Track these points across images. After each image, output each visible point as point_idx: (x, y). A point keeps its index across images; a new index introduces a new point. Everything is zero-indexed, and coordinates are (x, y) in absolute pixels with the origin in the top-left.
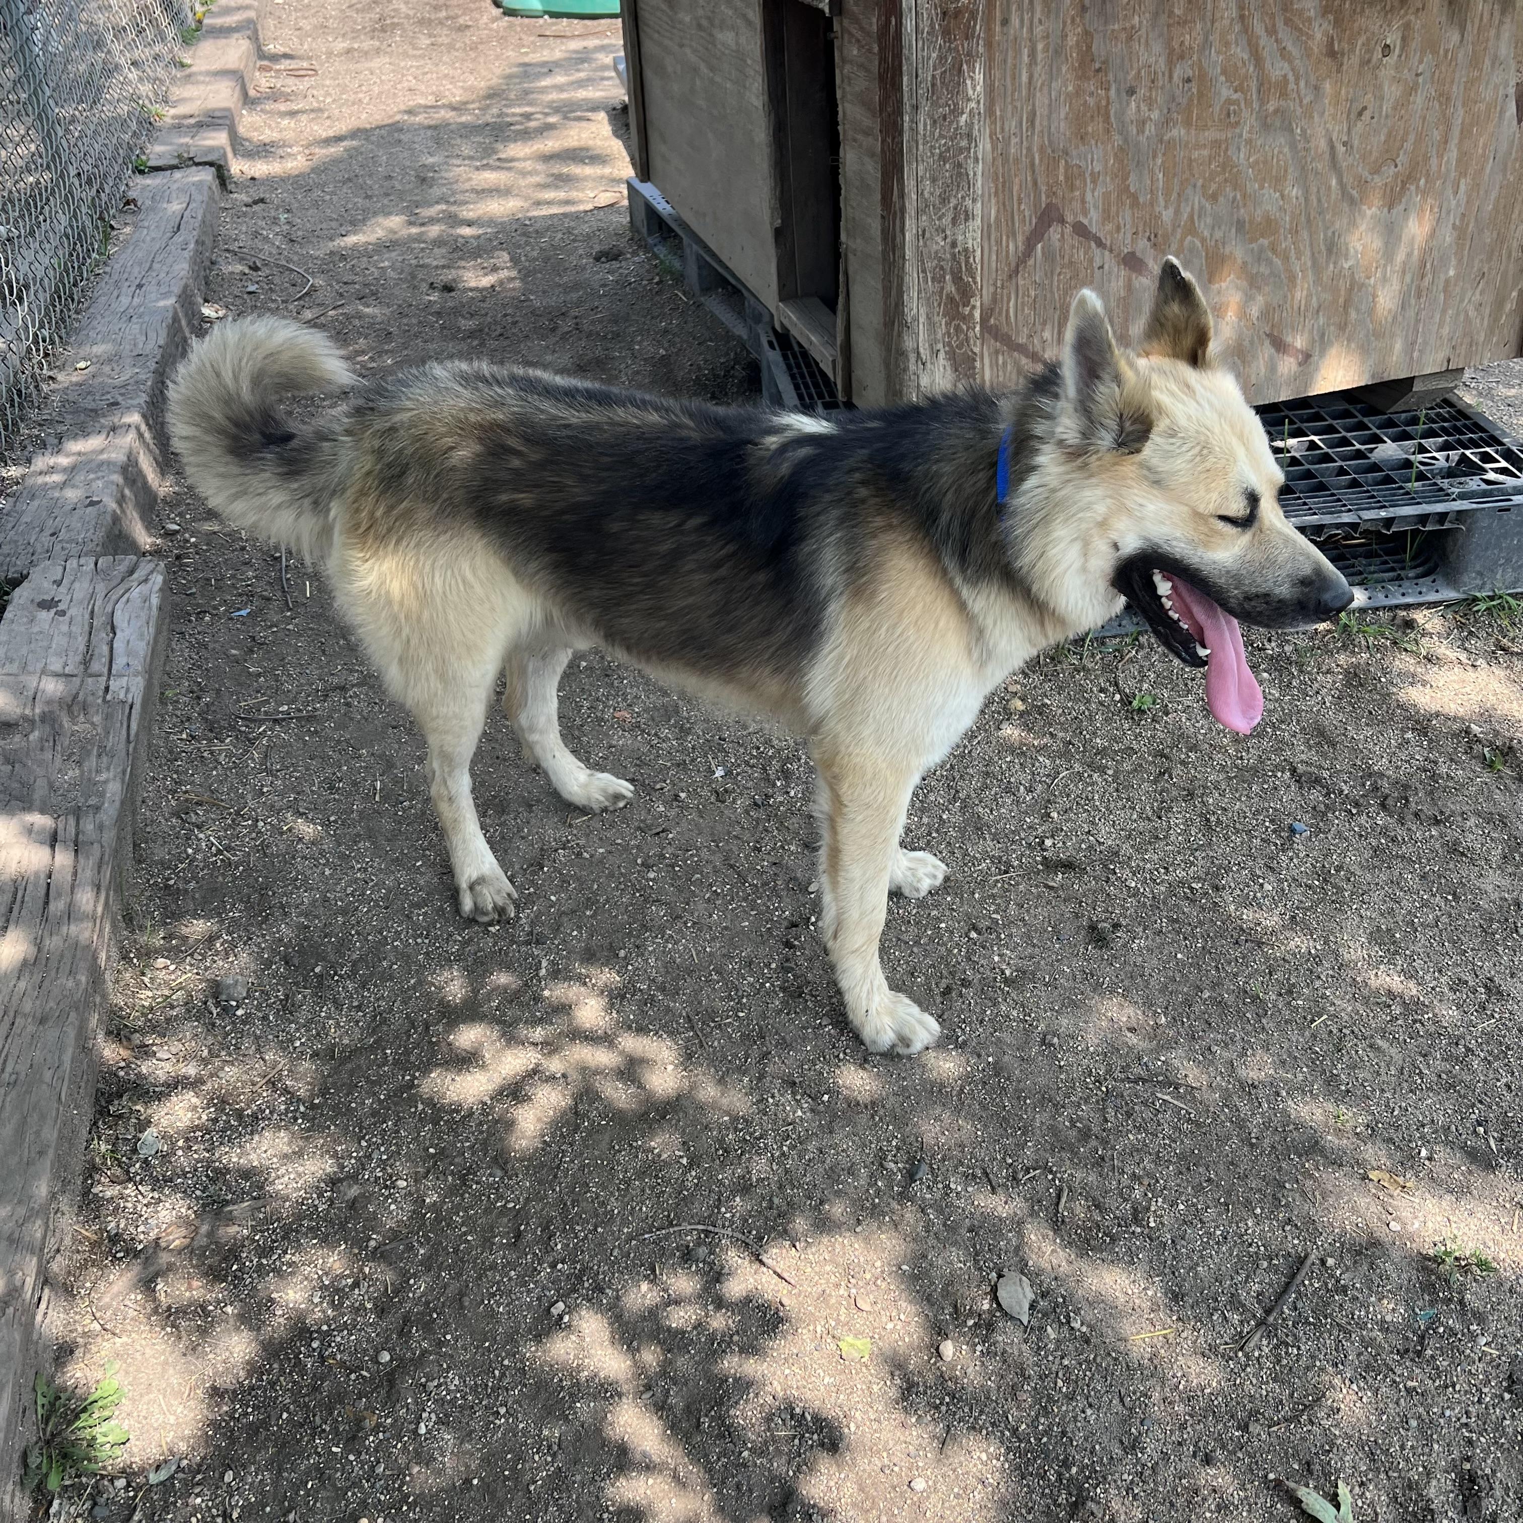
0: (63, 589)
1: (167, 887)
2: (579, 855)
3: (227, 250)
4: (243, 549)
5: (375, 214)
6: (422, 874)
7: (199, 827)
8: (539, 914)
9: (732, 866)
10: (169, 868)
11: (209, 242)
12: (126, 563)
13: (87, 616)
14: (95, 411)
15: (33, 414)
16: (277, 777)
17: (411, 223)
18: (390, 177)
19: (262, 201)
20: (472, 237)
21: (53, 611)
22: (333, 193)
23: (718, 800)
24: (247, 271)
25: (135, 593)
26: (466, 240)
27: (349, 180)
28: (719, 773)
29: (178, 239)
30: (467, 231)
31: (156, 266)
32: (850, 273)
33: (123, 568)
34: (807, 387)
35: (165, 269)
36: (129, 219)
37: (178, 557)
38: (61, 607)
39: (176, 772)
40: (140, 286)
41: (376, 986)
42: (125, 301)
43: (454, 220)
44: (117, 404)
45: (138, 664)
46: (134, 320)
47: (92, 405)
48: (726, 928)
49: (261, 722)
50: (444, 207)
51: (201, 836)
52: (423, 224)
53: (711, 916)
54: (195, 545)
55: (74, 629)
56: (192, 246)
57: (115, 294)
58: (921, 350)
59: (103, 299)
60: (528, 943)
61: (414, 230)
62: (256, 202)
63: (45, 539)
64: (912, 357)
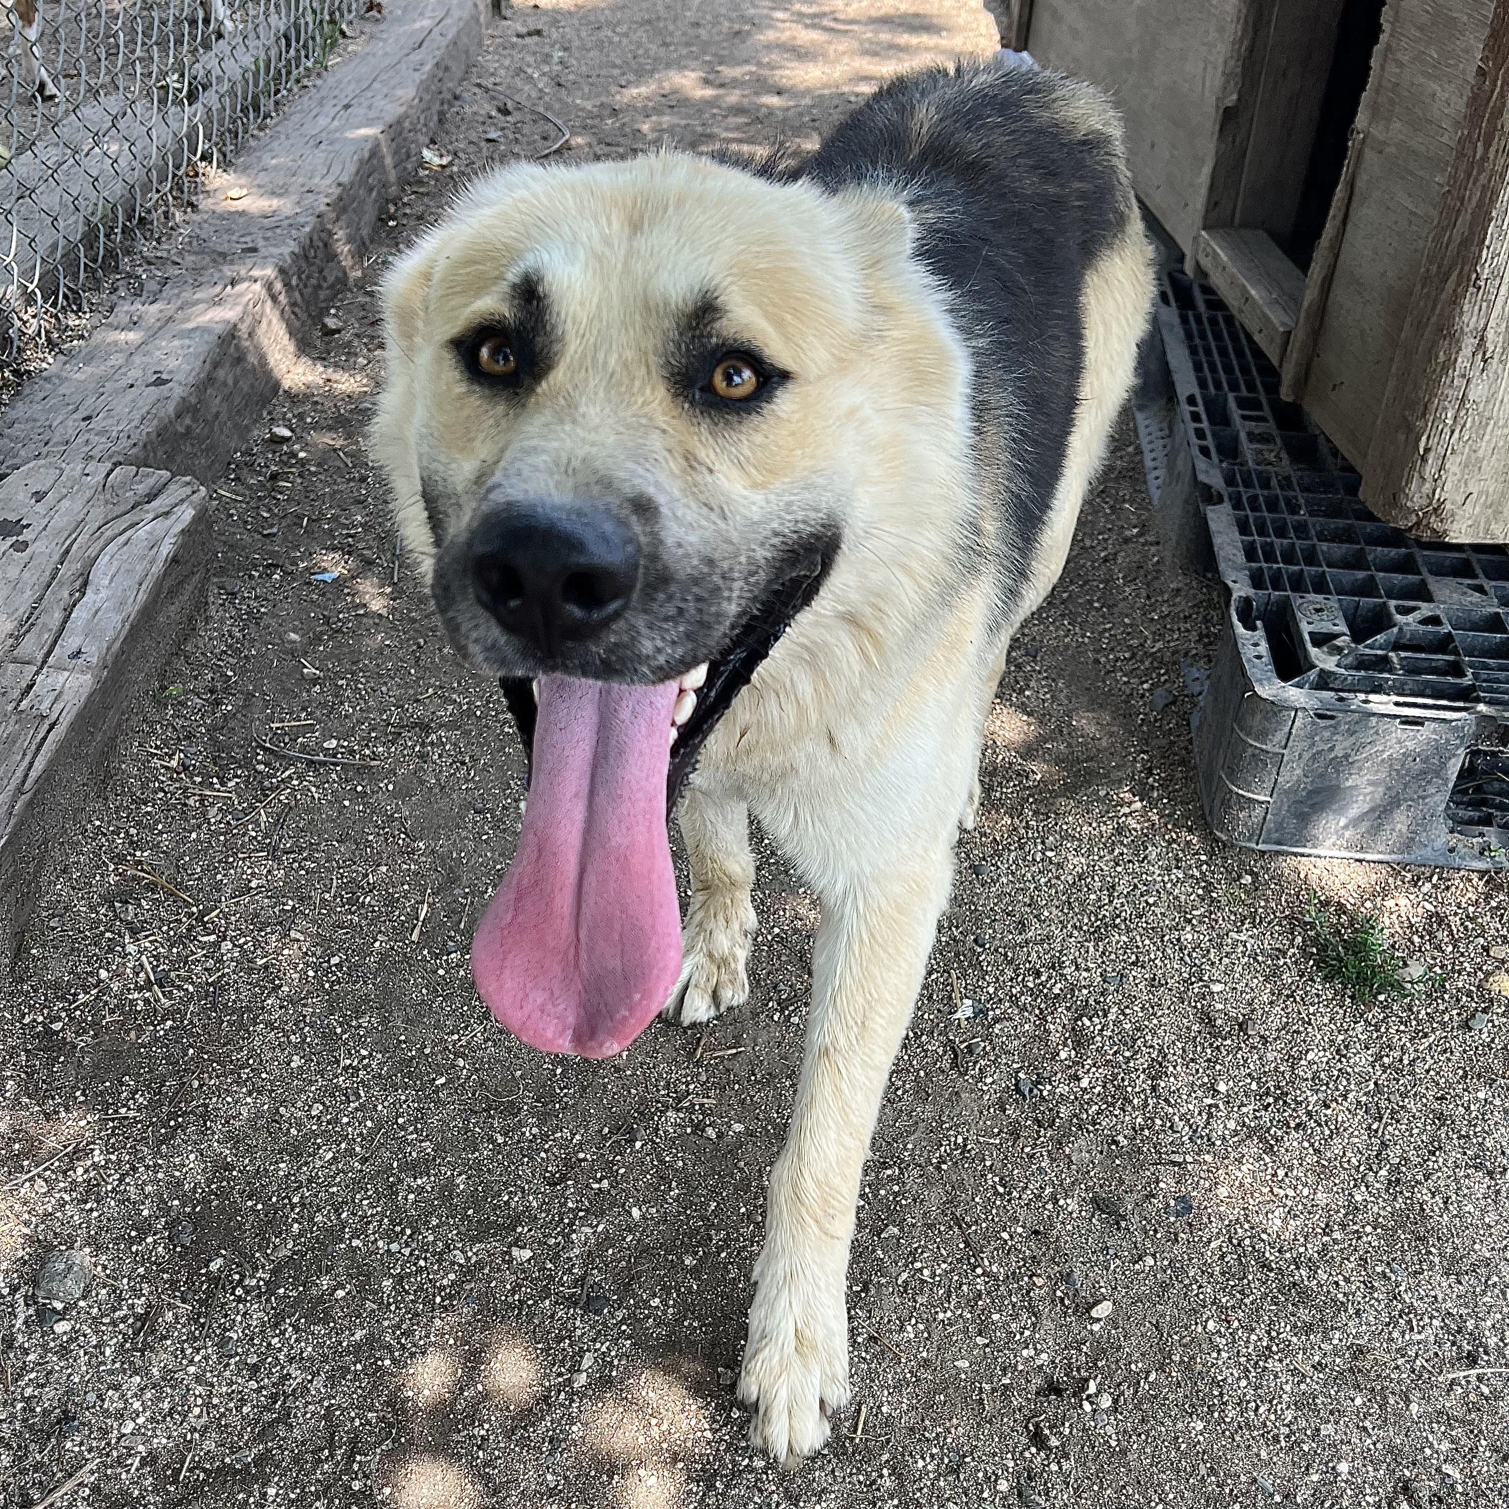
0: (40, 508)
1: (49, 1033)
2: (699, 1128)
3: (479, 85)
4: (363, 479)
5: (668, 66)
6: (438, 1102)
7: (134, 932)
8: (606, 1241)
9: (958, 1222)
10: (63, 998)
11: (457, 70)
12: (151, 481)
13: (56, 557)
14: (223, 255)
15: (146, 248)
16: (280, 862)
17: (707, 82)
18: (697, 25)
19: (538, 33)
20: (779, 108)
21: (11, 540)
22: (626, 35)
23: (955, 1065)
24: (493, 113)
25: (142, 533)
26: (771, 112)
27: (649, 22)
28: (965, 1010)
29: (416, 57)
30: (774, 101)
31: (376, 85)
32: (1360, 184)
33: (142, 488)
34: (1213, 369)
35: (385, 90)
36: (368, 28)
37: (274, 477)
38: (27, 535)
39: (139, 824)
40: (347, 107)
41: (296, 1329)
42: (323, 121)
43: (763, 85)
44: (254, 250)
45: (93, 653)
46: (322, 146)
47: (224, 248)
48: (926, 1363)
49: (291, 761)
50: (754, 69)
51: (131, 948)
52: (722, 86)
53: (902, 1329)
54: (303, 463)
55: (26, 574)
56: (427, 68)
57: (314, 113)
58: (1490, 335)
59: (296, 118)
60: (571, 1301)
61: (709, 92)
62: (530, 34)
63: (72, 425)
64: (1469, 344)
